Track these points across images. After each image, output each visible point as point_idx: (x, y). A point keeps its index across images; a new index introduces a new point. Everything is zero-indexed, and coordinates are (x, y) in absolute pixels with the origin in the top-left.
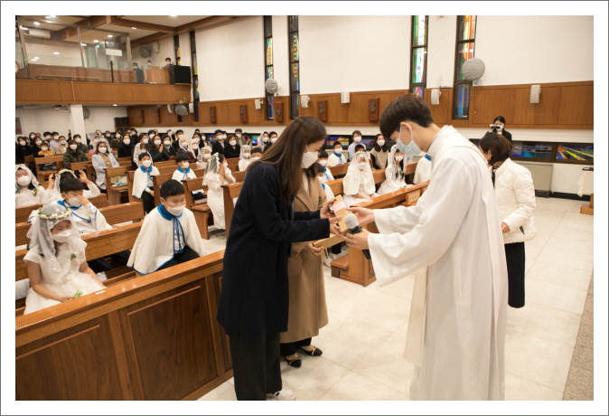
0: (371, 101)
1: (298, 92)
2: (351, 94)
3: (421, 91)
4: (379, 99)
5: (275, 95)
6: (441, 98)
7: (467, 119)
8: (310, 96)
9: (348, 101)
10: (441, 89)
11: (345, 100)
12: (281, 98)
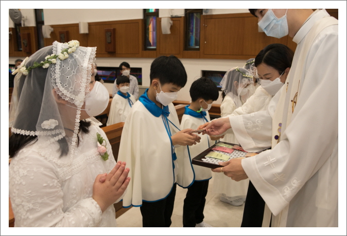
0: (107, 31)
1: (42, 23)
2: (90, 25)
3: (155, 21)
4: (114, 30)
5: (22, 26)
6: (172, 28)
7: (198, 49)
8: (52, 26)
9: (87, 31)
10: (172, 18)
11: (83, 30)
12: (28, 28)
